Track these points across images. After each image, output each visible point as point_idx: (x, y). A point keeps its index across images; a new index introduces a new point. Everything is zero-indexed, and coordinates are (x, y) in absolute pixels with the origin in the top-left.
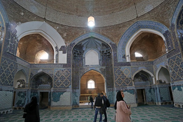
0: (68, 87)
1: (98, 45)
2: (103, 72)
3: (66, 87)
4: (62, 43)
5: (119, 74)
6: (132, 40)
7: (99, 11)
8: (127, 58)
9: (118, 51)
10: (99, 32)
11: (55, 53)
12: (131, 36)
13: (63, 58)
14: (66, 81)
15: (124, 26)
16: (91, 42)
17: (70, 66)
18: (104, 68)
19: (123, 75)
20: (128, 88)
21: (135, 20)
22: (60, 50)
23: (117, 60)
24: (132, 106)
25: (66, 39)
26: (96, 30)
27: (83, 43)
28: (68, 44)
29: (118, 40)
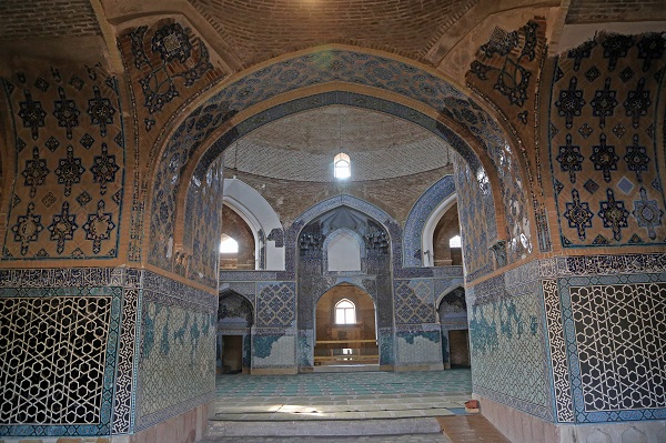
0: (289, 325)
1: (359, 222)
2: (371, 287)
3: (284, 324)
4: (274, 222)
5: (405, 296)
6: (438, 214)
7: (361, 139)
8: (426, 257)
9: (404, 241)
10: (361, 195)
11: (258, 246)
12: (435, 206)
13: (277, 258)
14: (285, 310)
15: (419, 182)
16: (343, 217)
17: (293, 276)
18: (373, 278)
19: (414, 297)
20: (425, 327)
21: (443, 171)
22: (269, 239)
23: (400, 263)
24: (432, 368)
25: (282, 212)
26: (354, 187)
27: (322, 219)
28: (288, 225)
29: (406, 213)
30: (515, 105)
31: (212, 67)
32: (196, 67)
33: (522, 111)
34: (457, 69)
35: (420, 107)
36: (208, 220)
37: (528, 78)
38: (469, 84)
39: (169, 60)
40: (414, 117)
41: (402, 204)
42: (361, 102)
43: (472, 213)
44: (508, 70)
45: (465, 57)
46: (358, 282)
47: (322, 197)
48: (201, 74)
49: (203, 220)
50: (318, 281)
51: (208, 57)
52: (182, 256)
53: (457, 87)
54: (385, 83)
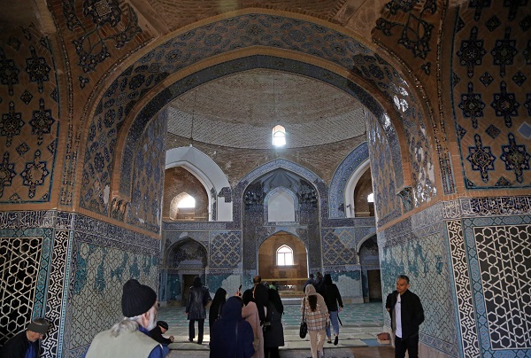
0: (236, 266)
1: (293, 182)
2: (303, 236)
3: (232, 265)
4: (223, 182)
5: (331, 242)
6: (358, 174)
7: (295, 114)
8: (348, 210)
9: (330, 197)
10: (294, 159)
11: (211, 201)
12: (356, 167)
13: (226, 212)
14: (233, 254)
15: (342, 148)
16: (280, 178)
17: (239, 226)
18: (305, 227)
19: (338, 242)
20: (348, 268)
22: (220, 195)
23: (327, 215)
24: (354, 301)
25: (231, 174)
26: (290, 153)
27: (263, 180)
28: (235, 184)
29: (331, 174)
30: (418, 58)
31: (141, 31)
32: (126, 31)
33: (425, 62)
34: (364, 27)
35: (332, 67)
36: (149, 173)
37: (430, 31)
38: (375, 40)
39: (101, 24)
40: (327, 77)
41: (327, 166)
42: (280, 65)
43: (382, 165)
44: (412, 26)
45: (371, 15)
46: (293, 231)
47: (263, 161)
48: (131, 37)
49: (144, 173)
50: (260, 230)
51: (137, 21)
52: (120, 203)
53: (364, 44)
54: (299, 45)
